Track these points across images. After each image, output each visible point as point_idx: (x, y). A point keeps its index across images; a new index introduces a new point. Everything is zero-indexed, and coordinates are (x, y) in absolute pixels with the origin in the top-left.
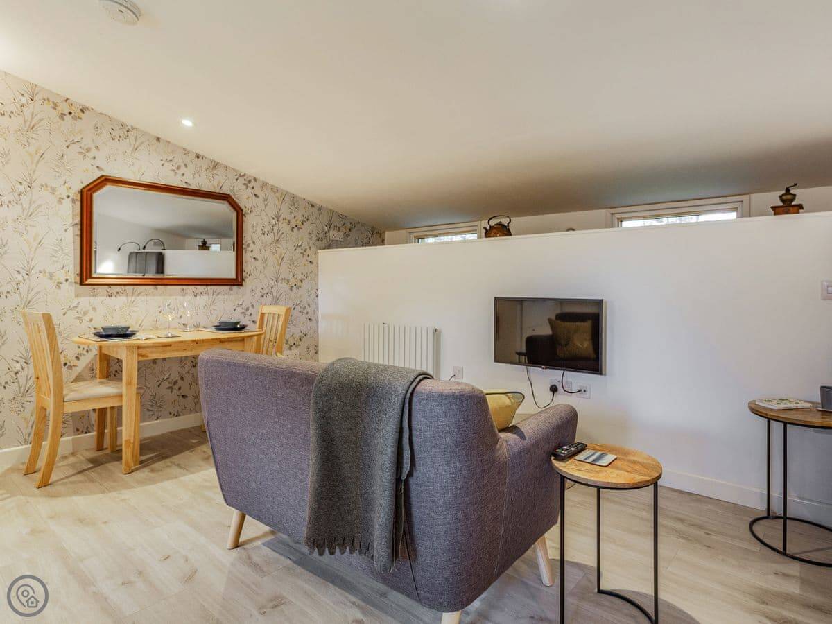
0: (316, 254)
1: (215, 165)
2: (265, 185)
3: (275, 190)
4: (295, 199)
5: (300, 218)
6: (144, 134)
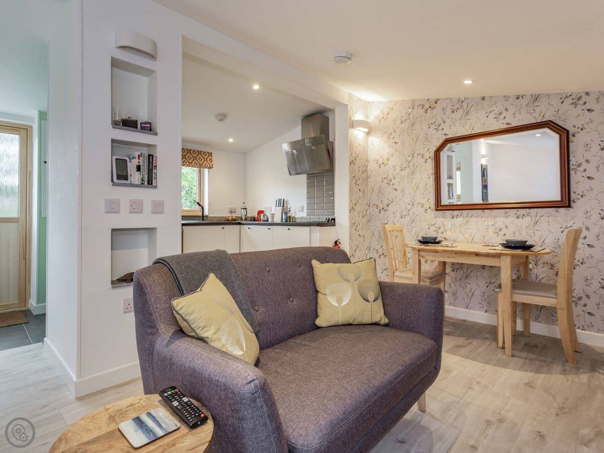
1: (536, 98)
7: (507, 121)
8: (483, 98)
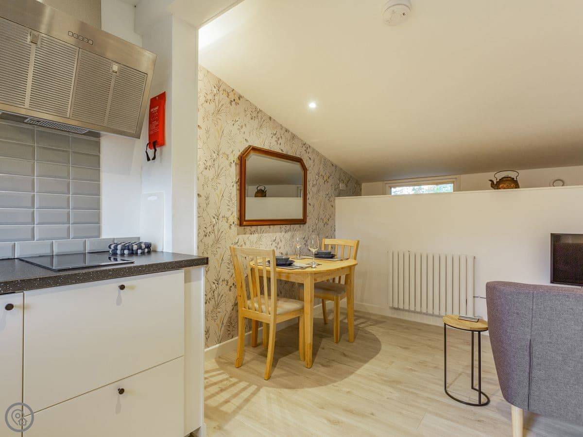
0: (335, 199)
1: (294, 137)
2: (314, 150)
3: (318, 154)
4: (326, 161)
5: (328, 174)
6: (265, 115)
7: (282, 147)
8: (270, 118)
